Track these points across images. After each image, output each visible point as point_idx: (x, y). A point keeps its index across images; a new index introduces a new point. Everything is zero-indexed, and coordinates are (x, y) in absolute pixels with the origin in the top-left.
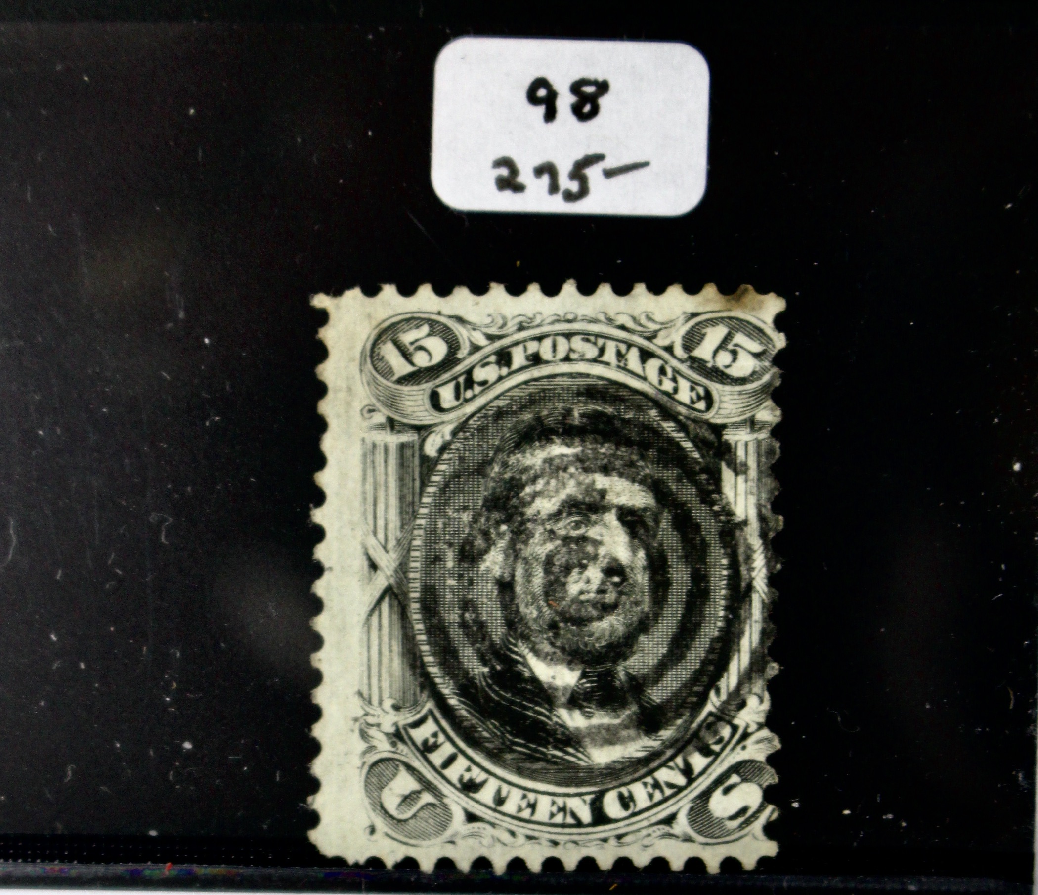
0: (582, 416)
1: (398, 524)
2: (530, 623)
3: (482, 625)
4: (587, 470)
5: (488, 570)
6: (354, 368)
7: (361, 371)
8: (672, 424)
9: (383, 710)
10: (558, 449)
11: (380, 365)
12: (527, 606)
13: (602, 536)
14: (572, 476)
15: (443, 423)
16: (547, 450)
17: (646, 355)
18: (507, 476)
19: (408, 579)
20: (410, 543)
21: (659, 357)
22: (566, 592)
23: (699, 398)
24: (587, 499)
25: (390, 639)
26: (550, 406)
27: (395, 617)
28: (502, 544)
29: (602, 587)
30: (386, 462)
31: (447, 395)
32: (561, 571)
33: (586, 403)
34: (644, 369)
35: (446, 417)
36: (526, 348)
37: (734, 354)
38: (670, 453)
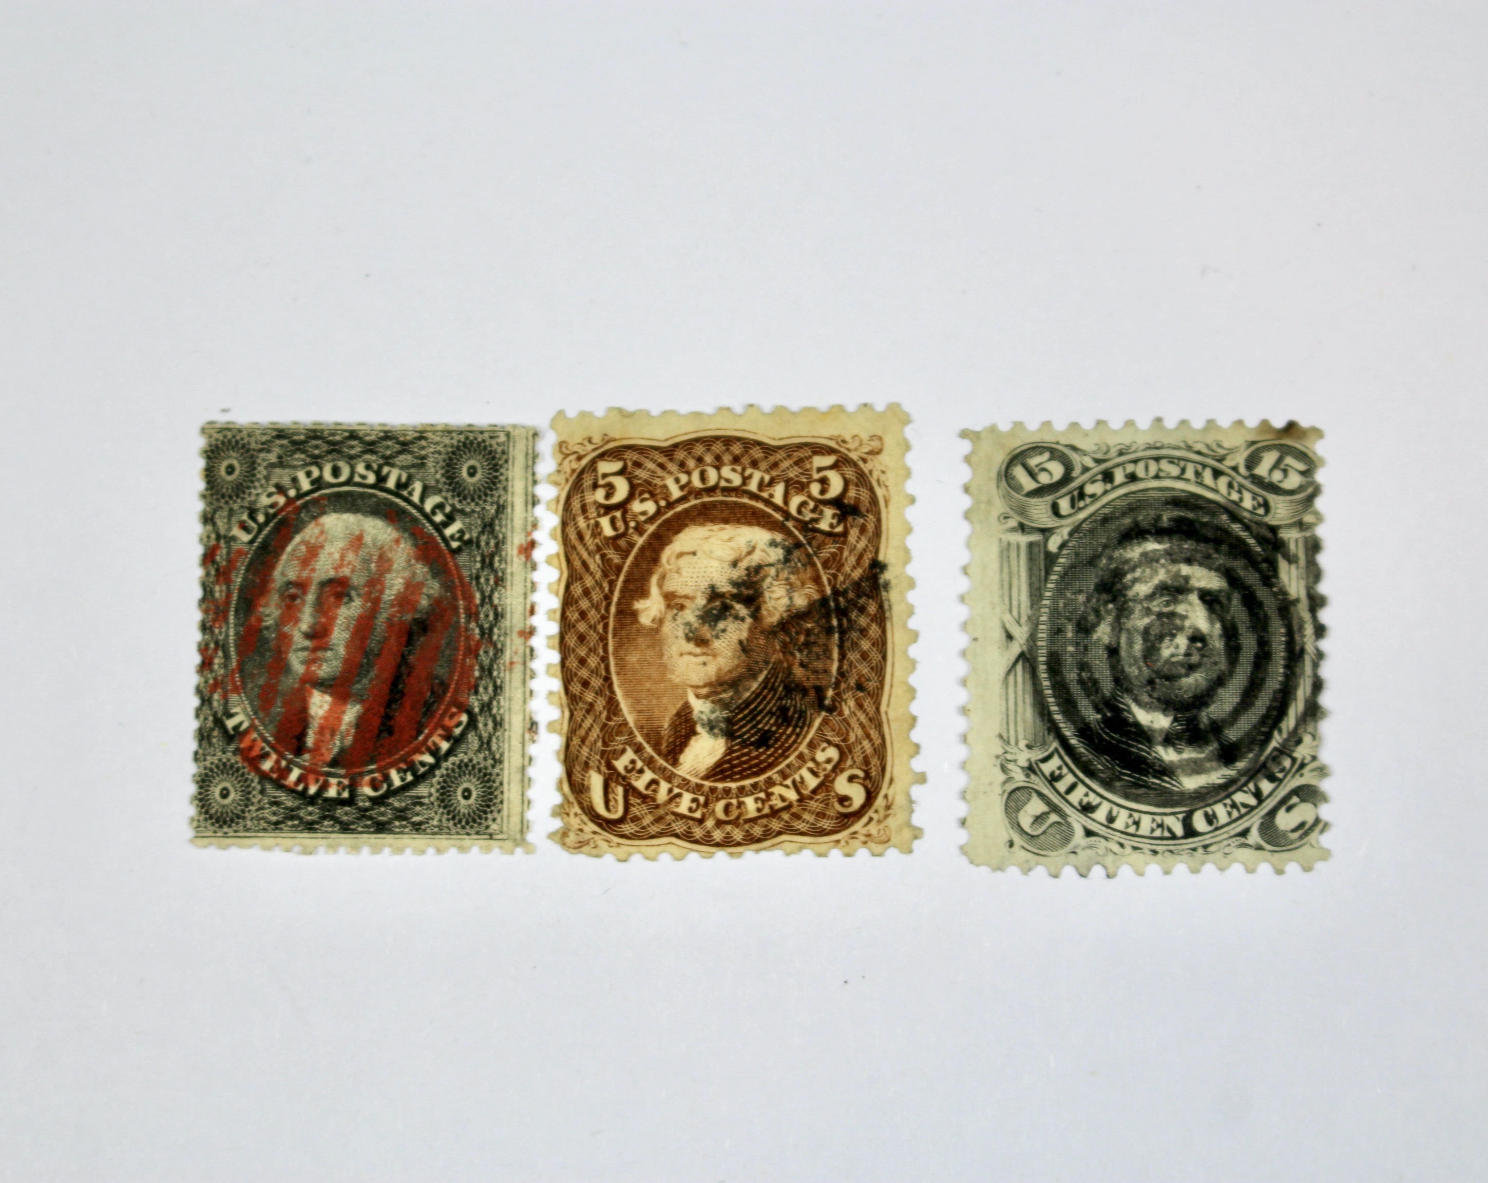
0: (1170, 520)
1: (1029, 604)
2: (1133, 680)
3: (1095, 682)
4: (1174, 562)
5: (1099, 639)
6: (993, 484)
7: (998, 487)
8: (1239, 526)
9: (1020, 749)
10: (1151, 546)
11: (1012, 482)
12: (1130, 666)
13: (1187, 612)
14: (1163, 566)
15: (1062, 526)
16: (1143, 546)
17: (1217, 474)
18: (1113, 566)
19: (1038, 648)
20: (1038, 619)
21: (1228, 475)
22: (1160, 655)
23: (1260, 505)
24: (1176, 584)
25: (1024, 693)
26: (1144, 513)
27: (1028, 676)
28: (1109, 619)
29: (1189, 652)
30: (1018, 556)
31: (1064, 505)
32: (1157, 639)
33: (1172, 510)
34: (1216, 484)
35: (1064, 522)
36: (1124, 469)
37: (1285, 472)
38: (1238, 548)
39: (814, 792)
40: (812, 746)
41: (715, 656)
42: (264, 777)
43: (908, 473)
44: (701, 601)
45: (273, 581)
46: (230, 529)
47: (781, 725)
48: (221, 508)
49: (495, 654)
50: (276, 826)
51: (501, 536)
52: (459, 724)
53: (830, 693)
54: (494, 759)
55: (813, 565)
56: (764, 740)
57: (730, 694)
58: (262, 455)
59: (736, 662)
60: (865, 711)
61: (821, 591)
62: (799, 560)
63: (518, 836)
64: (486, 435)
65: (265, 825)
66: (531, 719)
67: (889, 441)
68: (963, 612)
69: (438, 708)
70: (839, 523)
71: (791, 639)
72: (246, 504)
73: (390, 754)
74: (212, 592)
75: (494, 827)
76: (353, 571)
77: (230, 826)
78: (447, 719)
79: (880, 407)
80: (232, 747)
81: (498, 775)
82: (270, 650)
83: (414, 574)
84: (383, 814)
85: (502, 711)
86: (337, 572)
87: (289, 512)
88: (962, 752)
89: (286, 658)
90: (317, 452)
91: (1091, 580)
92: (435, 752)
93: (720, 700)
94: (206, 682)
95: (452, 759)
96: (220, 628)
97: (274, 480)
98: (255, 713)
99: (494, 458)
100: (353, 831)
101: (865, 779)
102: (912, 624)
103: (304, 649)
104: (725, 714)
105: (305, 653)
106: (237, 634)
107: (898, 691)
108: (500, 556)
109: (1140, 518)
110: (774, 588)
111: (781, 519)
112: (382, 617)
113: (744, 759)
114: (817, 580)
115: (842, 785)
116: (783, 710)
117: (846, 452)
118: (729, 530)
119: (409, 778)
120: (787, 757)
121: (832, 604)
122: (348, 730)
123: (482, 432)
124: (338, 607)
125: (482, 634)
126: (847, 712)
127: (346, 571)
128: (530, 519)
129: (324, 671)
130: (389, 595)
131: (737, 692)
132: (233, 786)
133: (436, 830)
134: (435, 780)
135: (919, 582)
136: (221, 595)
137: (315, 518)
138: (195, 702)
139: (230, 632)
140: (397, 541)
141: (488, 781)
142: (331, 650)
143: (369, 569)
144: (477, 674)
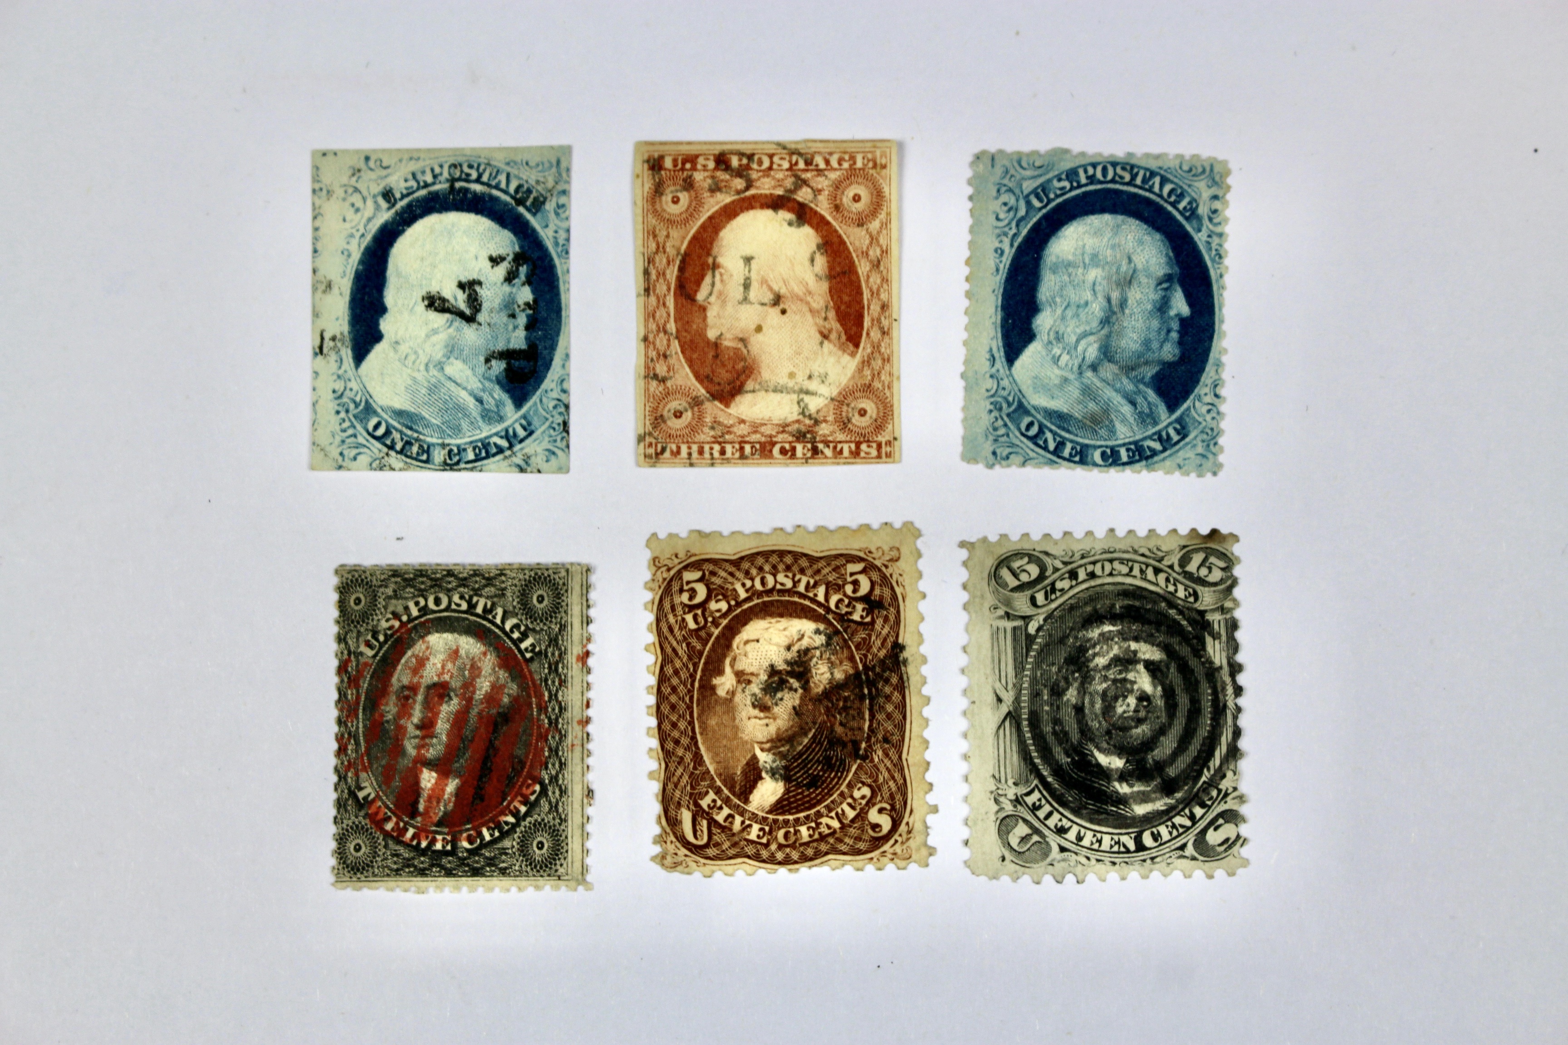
0: (1121, 608)
1: (1014, 675)
2: (1095, 732)
3: (1066, 734)
4: (1125, 639)
5: (1068, 700)
6: (985, 583)
7: (988, 585)
8: (1175, 611)
9: (1008, 787)
10: (1107, 628)
11: (1000, 581)
12: (1092, 721)
13: (1135, 678)
14: (1116, 643)
15: (1038, 614)
17: (1157, 571)
18: (1078, 644)
19: (1021, 708)
20: (1021, 686)
21: (1166, 572)
22: (1115, 712)
23: (1190, 595)
24: (1126, 657)
25: (1011, 744)
26: (1102, 602)
27: (1014, 730)
28: (1076, 685)
29: (1137, 709)
30: (1005, 638)
31: (1040, 598)
32: (1113, 700)
33: (1123, 600)
34: (1157, 579)
35: (1040, 611)
36: (1086, 569)
37: (1210, 569)
38: (1174, 628)
39: (853, 821)
40: (850, 786)
41: (775, 719)
42: (387, 835)
43: (920, 575)
44: (764, 677)
45: (392, 685)
46: (358, 647)
47: (827, 770)
48: (351, 630)
49: (560, 739)
50: (397, 872)
51: (563, 648)
52: (534, 792)
53: (863, 745)
54: (560, 818)
55: (850, 647)
56: (814, 782)
57: (787, 747)
58: (382, 590)
59: (791, 723)
60: (890, 759)
61: (855, 667)
62: (838, 644)
63: (580, 877)
64: (551, 572)
65: (389, 872)
66: (588, 787)
67: (905, 551)
68: (963, 681)
69: (518, 781)
70: (867, 615)
71: (833, 704)
72: (370, 627)
73: (482, 816)
74: (345, 695)
75: (561, 870)
76: (451, 677)
77: (362, 873)
78: (524, 789)
79: (898, 525)
80: (362, 813)
81: (564, 830)
82: (390, 738)
83: (498, 678)
84: (477, 862)
85: (566, 782)
86: (439, 678)
87: (402, 633)
88: (964, 789)
89: (402, 744)
90: (423, 587)
91: (1062, 655)
92: (516, 814)
93: (780, 752)
94: (342, 763)
95: (528, 819)
96: (352, 722)
97: (391, 609)
98: (380, 787)
99: (557, 589)
100: (455, 875)
101: (891, 811)
102: (925, 691)
103: (416, 737)
104: (783, 763)
105: (417, 741)
106: (365, 726)
107: (915, 743)
108: (563, 663)
109: (1099, 606)
110: (819, 666)
111: (823, 613)
112: (474, 712)
113: (800, 797)
114: (852, 659)
115: (873, 816)
116: (828, 759)
117: (872, 560)
118: (784, 622)
119: (497, 834)
120: (831, 795)
121: (864, 677)
122: (449, 799)
123: (547, 569)
124: (441, 705)
125: (550, 723)
126: (876, 760)
127: (447, 677)
128: (585, 635)
129: (431, 753)
130: (479, 695)
131: (792, 746)
132: (364, 842)
133: (518, 873)
134: (516, 836)
135: (929, 659)
136: (352, 698)
137: (422, 637)
138: (335, 778)
139: (360, 725)
140: (485, 654)
141: (557, 835)
142: (436, 737)
143: (464, 676)
144: (547, 754)
